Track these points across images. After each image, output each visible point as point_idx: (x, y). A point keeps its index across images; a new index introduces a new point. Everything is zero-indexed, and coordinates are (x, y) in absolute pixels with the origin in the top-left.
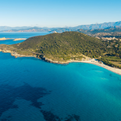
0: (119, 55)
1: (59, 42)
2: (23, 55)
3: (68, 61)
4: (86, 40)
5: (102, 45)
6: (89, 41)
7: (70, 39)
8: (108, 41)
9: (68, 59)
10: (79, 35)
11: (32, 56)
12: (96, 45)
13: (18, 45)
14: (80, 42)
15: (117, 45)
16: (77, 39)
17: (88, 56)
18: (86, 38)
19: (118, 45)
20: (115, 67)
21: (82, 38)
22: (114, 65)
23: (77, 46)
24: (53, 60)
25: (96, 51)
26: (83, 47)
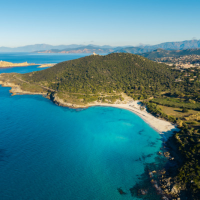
0: (184, 95)
1: (94, 71)
2: (28, 91)
3: (89, 104)
4: (142, 68)
5: (167, 77)
6: (148, 70)
7: (115, 66)
8: (182, 71)
9: (92, 100)
10: (133, 58)
11: (40, 93)
12: (156, 77)
13: (30, 75)
14: (131, 72)
15: (194, 78)
16: (127, 66)
17: (131, 96)
18: (144, 63)
19: (196, 77)
20: (161, 117)
21: (137, 64)
22: (161, 114)
23: (122, 77)
24: (65, 101)
25: (151, 88)
26: (131, 80)
